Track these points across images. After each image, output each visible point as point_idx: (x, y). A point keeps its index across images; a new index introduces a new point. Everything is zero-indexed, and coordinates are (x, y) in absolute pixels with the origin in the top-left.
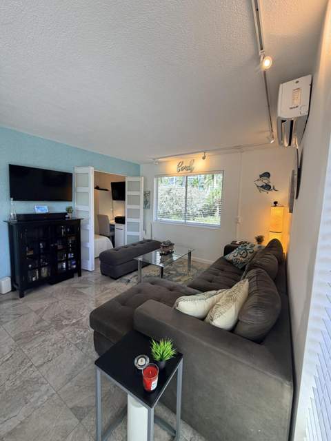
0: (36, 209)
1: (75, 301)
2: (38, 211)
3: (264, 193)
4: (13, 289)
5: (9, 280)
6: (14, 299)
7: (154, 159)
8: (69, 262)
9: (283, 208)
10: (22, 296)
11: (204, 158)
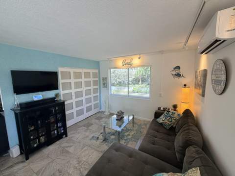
0: (34, 98)
1: (64, 160)
2: (36, 99)
3: (177, 79)
4: (21, 153)
5: (18, 147)
6: (22, 162)
7: (108, 59)
8: (59, 129)
9: (189, 89)
10: (27, 159)
11: (139, 58)
